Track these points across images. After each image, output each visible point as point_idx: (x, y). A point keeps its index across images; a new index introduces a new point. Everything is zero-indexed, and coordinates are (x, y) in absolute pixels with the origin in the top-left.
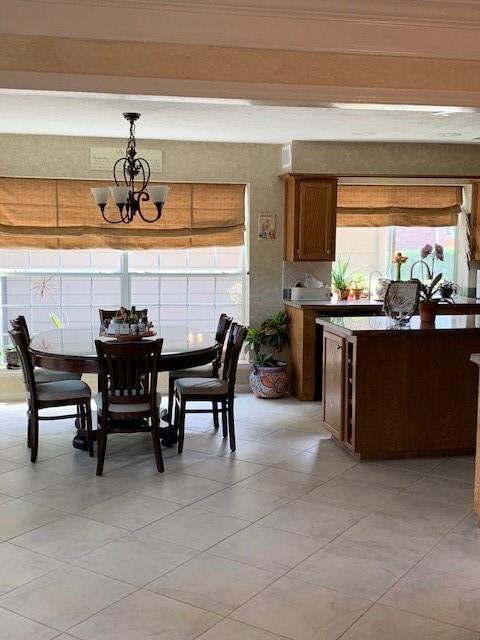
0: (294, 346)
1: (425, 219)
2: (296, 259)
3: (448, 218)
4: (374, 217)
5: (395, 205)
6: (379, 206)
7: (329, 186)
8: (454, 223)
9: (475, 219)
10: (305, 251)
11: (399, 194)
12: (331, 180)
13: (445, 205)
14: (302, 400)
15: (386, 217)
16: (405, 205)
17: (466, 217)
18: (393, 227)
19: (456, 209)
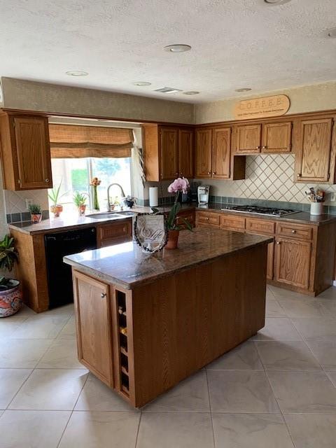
0: (23, 265)
1: (111, 152)
2: (18, 188)
3: (125, 152)
4: (75, 150)
5: (90, 141)
6: (78, 142)
7: (42, 122)
8: (129, 155)
9: (145, 152)
10: (26, 181)
11: (93, 133)
12: (42, 117)
13: (123, 142)
14: (38, 313)
15: (85, 151)
16: (97, 142)
17: (137, 151)
18: (89, 158)
19: (130, 145)
